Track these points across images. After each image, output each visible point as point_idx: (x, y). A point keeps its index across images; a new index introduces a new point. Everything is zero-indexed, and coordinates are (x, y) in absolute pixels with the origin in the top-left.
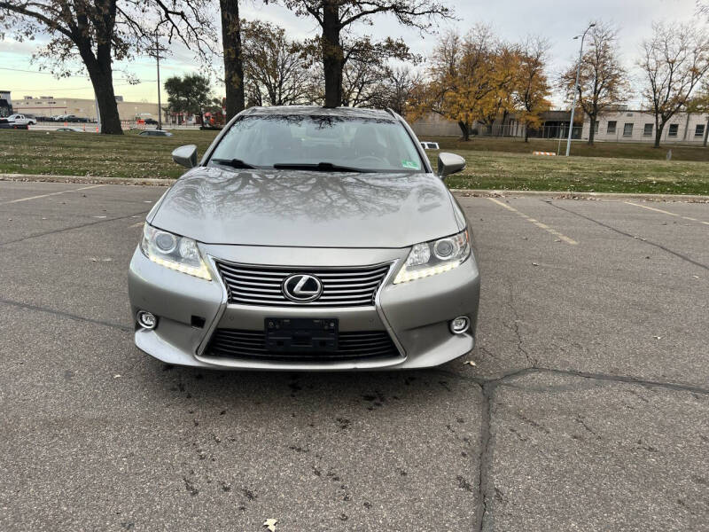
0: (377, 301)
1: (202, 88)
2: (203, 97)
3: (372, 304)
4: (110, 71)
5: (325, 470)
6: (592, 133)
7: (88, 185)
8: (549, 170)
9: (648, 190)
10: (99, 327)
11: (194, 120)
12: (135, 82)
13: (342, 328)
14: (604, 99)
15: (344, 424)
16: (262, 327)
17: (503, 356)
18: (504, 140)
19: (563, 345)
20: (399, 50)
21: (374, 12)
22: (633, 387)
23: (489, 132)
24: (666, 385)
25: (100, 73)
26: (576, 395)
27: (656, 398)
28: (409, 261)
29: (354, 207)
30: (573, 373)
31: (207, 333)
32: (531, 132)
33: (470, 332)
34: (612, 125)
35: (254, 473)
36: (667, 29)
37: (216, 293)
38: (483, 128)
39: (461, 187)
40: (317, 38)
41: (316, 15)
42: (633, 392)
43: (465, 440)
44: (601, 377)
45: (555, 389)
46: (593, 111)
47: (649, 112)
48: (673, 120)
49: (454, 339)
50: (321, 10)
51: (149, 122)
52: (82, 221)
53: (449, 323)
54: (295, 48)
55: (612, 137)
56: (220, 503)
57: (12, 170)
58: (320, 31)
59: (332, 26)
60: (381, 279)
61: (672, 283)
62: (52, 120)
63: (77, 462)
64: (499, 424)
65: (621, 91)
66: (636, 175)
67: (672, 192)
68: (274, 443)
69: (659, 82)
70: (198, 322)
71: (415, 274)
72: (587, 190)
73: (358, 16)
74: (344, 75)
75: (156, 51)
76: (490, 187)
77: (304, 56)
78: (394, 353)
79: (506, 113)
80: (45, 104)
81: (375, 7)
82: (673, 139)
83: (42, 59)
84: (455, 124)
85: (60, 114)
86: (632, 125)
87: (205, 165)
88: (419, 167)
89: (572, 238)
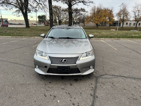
0: (77, 63)
1: (45, 18)
2: (45, 19)
3: (76, 64)
4: (27, 15)
5: (68, 93)
6: (123, 25)
7: (24, 38)
8: (113, 34)
9: (133, 38)
10: (28, 67)
11: (43, 24)
12: (32, 17)
13: (70, 68)
14: (125, 18)
15: (71, 85)
16: (57, 68)
17: (100, 72)
18: (105, 27)
19: (111, 70)
20: (83, 10)
21: (78, 3)
22: (123, 78)
23: (102, 25)
24: (130, 78)
25: (25, 16)
26: (113, 79)
27: (127, 80)
28: (82, 56)
29: (74, 45)
30: (113, 75)
31: (47, 69)
32: (110, 25)
33: (94, 68)
34: (127, 23)
35: (56, 93)
36: (138, 4)
37: (49, 62)
38: (101, 25)
39: (95, 38)
40: (67, 8)
41: (67, 4)
42: (123, 79)
43: (92, 87)
44: (118, 76)
45: (109, 78)
46: (123, 21)
47: (134, 21)
48: (139, 22)
49: (91, 69)
50: (68, 3)
51: (35, 24)
52: (23, 46)
53: (90, 67)
54: (63, 10)
55: (127, 26)
56: (50, 98)
57: (9, 35)
58: (68, 7)
59: (70, 6)
60: (77, 59)
61: (134, 58)
62: (16, 24)
63: (26, 91)
64: (98, 85)
65: (129, 17)
66: (130, 35)
67: (137, 38)
68: (59, 88)
69: (136, 15)
70: (46, 67)
71: (83, 58)
72: (120, 38)
73: (75, 4)
74: (73, 14)
75: (36, 11)
76: (101, 37)
77: (65, 12)
78: (80, 72)
79: (105, 22)
80: (14, 21)
81: (78, 2)
82: (139, 26)
83: (14, 13)
84: (95, 24)
85: (17, 23)
86: (131, 23)
87: (46, 38)
88: (85, 37)
89: (116, 48)
